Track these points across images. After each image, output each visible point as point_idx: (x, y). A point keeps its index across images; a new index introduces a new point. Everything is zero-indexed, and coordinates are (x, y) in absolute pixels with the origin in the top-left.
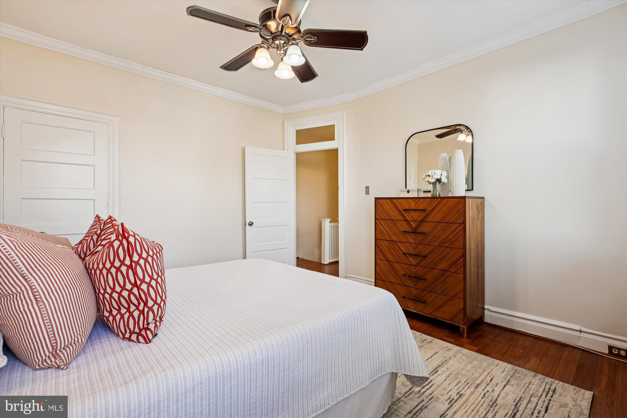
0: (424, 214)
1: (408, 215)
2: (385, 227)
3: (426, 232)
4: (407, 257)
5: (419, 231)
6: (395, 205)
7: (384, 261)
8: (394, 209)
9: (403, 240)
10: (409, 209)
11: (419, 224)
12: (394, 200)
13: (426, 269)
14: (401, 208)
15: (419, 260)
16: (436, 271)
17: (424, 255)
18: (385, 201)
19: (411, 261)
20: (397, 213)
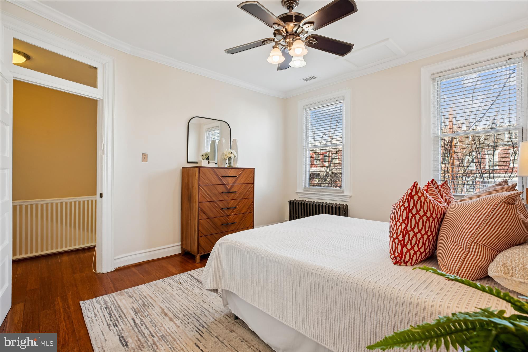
0: (235, 179)
1: (225, 180)
2: (207, 191)
3: (236, 191)
4: (224, 211)
5: (232, 191)
6: (215, 173)
7: (207, 220)
8: (215, 176)
9: (221, 199)
10: (225, 176)
11: (232, 186)
12: (215, 169)
13: (235, 215)
14: (220, 175)
15: (231, 210)
16: (241, 215)
17: (234, 207)
18: (208, 170)
19: (226, 213)
20: (217, 179)
